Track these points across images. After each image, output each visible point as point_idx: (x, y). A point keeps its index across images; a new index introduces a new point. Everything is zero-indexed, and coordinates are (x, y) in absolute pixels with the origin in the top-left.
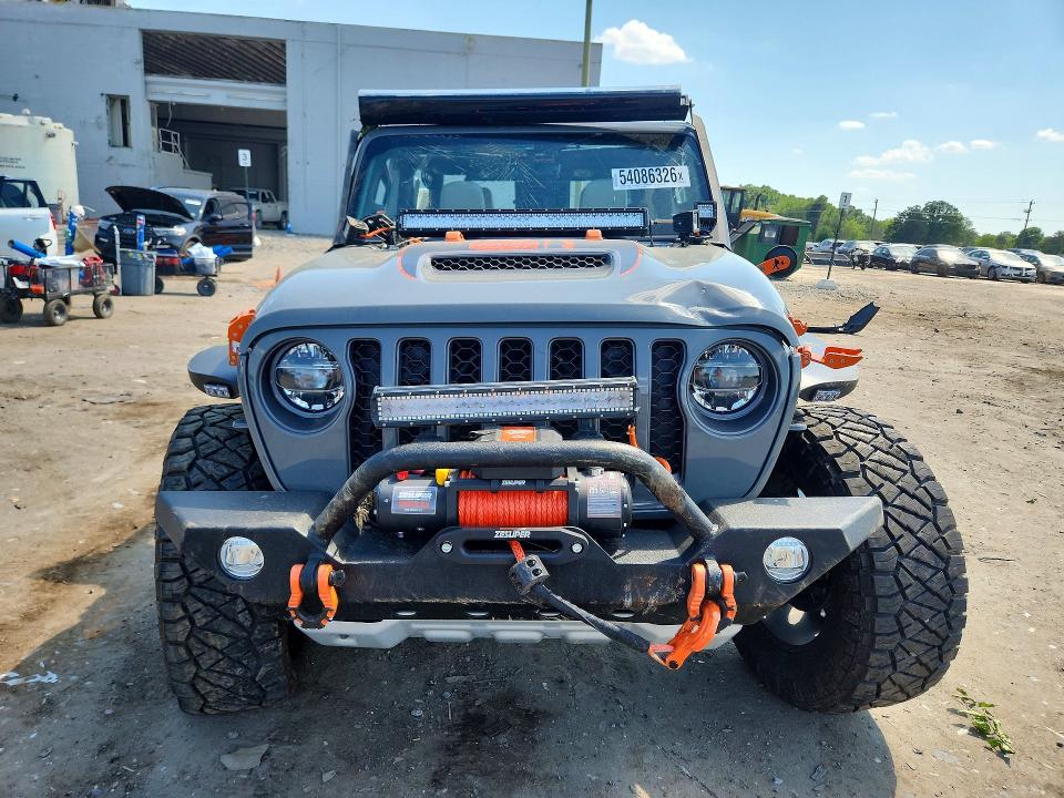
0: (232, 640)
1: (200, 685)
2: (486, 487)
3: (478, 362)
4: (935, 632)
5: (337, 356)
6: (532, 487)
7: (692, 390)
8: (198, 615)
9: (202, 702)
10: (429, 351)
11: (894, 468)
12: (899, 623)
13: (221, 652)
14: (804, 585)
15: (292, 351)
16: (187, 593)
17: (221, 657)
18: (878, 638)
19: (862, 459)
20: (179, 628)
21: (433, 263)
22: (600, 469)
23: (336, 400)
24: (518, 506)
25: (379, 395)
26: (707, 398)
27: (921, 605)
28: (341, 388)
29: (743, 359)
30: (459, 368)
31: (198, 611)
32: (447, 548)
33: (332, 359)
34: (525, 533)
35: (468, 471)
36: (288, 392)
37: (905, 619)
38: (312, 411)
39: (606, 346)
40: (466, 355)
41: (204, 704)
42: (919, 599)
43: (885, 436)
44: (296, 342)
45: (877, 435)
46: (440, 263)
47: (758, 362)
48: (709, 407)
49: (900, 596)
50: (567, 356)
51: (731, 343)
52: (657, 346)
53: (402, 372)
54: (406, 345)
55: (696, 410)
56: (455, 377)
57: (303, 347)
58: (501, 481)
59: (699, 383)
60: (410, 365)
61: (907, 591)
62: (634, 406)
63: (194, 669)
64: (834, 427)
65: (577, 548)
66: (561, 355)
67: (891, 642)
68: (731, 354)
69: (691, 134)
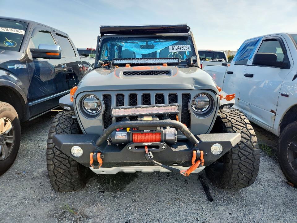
0: (65, 171)
1: (57, 183)
2: (140, 132)
3: (137, 100)
4: (250, 169)
5: (99, 98)
6: (152, 132)
7: (192, 106)
8: (56, 164)
9: (58, 187)
10: (124, 97)
11: (241, 126)
12: (239, 166)
13: (62, 174)
14: (221, 155)
15: (87, 98)
16: (54, 157)
17: (62, 175)
18: (233, 170)
19: (232, 124)
20: (52, 167)
21: (123, 74)
22: (169, 127)
23: (99, 110)
24: (148, 137)
25: (113, 109)
26: (196, 108)
27: (245, 162)
28: (100, 107)
29: (205, 98)
30: (132, 101)
31: (56, 162)
32: (130, 148)
33: (98, 99)
34: (150, 144)
35: (135, 128)
36: (86, 108)
37: (241, 165)
38: (93, 113)
39: (170, 95)
40: (133, 98)
41: (59, 188)
42: (245, 160)
43: (240, 118)
44: (88, 95)
45: (238, 118)
46: (125, 74)
47: (209, 99)
48: (196, 111)
49: (239, 160)
50: (160, 98)
51: (202, 94)
52: (183, 95)
53: (117, 102)
54: (118, 96)
55: (193, 112)
56: (131, 104)
57: (90, 96)
58: (143, 131)
59: (194, 104)
60: (119, 101)
61: (241, 158)
62: (178, 111)
63: (55, 178)
64: (226, 115)
65: (164, 147)
66: (158, 97)
67: (237, 171)
68: (202, 97)
69: (190, 36)
